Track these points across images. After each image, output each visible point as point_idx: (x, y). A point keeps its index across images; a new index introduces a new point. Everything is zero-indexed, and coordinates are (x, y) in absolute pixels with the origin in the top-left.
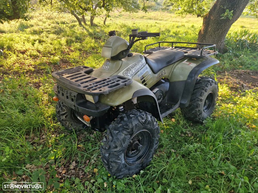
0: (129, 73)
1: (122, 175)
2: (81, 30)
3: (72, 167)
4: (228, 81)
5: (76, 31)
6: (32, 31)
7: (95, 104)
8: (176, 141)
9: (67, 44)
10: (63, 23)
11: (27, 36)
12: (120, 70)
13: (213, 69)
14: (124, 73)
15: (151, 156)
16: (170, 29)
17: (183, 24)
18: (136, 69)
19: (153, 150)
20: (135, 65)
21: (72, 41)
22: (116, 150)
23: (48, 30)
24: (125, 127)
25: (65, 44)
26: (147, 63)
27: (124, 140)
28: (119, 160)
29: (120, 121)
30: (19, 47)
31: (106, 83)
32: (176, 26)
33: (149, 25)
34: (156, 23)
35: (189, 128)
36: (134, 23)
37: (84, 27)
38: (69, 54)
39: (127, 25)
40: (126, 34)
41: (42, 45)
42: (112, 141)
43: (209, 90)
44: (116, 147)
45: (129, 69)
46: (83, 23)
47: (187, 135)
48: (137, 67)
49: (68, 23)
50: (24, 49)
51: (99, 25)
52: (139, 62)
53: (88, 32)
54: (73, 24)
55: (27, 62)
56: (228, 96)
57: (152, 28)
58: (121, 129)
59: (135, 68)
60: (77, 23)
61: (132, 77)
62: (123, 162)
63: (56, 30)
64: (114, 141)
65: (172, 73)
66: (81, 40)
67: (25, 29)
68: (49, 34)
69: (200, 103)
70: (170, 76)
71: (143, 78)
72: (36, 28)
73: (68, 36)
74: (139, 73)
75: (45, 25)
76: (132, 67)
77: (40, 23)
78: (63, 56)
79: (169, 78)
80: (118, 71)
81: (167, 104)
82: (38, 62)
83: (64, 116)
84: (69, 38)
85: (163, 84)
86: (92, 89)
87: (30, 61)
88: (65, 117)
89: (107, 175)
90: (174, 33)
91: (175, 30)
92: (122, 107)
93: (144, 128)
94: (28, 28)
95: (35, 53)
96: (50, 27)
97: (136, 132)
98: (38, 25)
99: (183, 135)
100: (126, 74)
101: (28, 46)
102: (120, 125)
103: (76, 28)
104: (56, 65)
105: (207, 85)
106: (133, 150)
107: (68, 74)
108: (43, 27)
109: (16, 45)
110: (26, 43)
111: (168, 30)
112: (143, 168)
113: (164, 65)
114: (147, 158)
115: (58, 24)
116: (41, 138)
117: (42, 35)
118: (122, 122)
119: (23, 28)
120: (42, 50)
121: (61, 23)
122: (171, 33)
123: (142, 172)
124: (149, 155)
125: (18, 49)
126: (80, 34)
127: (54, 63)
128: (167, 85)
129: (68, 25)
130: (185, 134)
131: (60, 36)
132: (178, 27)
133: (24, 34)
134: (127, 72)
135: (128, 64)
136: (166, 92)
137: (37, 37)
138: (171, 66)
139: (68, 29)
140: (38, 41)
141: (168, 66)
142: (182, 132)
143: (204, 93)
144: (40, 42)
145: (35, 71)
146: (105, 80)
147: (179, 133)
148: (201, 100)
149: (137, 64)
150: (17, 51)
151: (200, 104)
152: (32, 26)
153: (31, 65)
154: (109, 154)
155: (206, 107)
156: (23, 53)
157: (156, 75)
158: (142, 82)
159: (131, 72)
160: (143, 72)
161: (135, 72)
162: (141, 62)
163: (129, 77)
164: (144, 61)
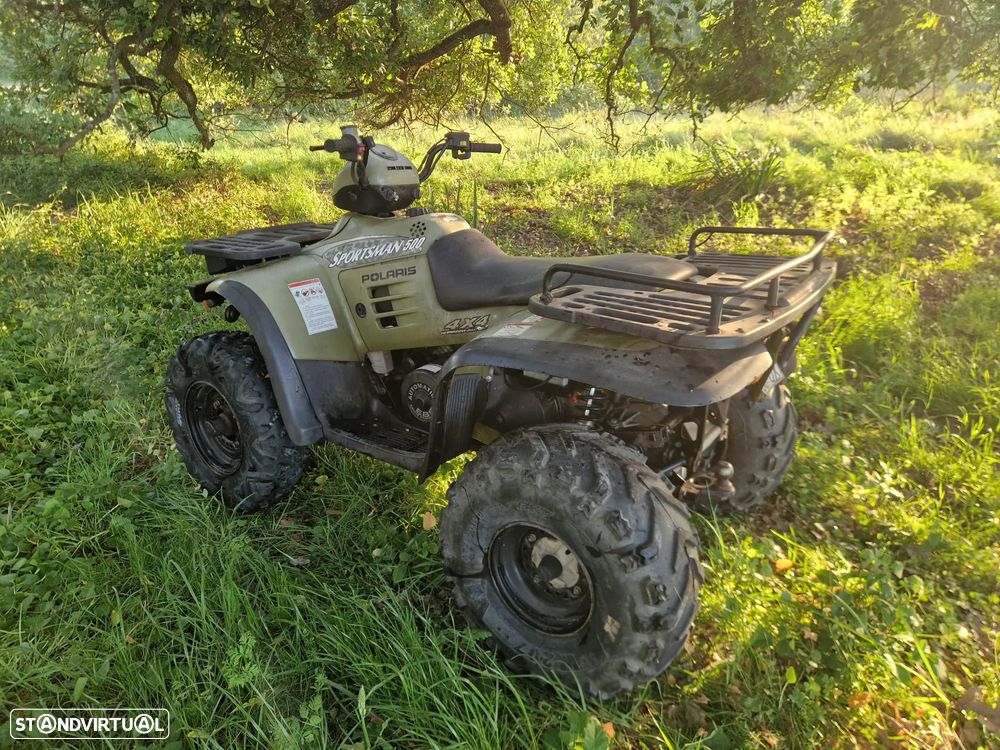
0: (339, 256)
14: (331, 250)
18: (367, 254)
20: (376, 243)
26: (427, 255)
45: (348, 246)
48: (373, 250)
52: (391, 240)
59: (366, 249)
61: (341, 271)
74: (370, 271)
76: (360, 246)
134: (336, 251)
135: (357, 233)
149: (384, 242)
157: (448, 317)
158: (379, 307)
159: (345, 256)
160: (388, 276)
161: (359, 262)
162: (400, 242)
163: (331, 265)
164: (417, 244)
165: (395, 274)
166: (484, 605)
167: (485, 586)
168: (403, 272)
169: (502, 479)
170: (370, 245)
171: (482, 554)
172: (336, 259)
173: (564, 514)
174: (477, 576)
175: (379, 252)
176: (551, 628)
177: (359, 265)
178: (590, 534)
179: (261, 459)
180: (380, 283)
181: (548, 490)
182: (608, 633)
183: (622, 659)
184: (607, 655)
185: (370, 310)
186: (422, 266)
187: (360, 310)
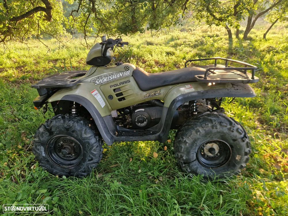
14: (93, 79)
18: (110, 79)
20: (112, 75)
26: (133, 76)
28: (38, 150)
48: (112, 77)
52: (118, 73)
59: (109, 77)
61: (101, 86)
62: (44, 155)
70: (165, 98)
71: (120, 90)
74: (113, 84)
76: (106, 76)
80: (89, 76)
93: (68, 134)
100: (93, 81)
121: (209, 37)
123: (64, 177)
149: (115, 74)
157: (145, 93)
158: (117, 95)
159: (101, 80)
160: (120, 84)
161: (107, 82)
162: (121, 73)
163: (96, 84)
164: (128, 73)
165: (123, 83)
166: (197, 168)
167: (197, 163)
168: (126, 82)
169: (205, 130)
170: (110, 75)
171: (196, 154)
172: (97, 82)
173: (226, 133)
174: (194, 161)
175: (114, 77)
176: (217, 166)
177: (108, 83)
178: (234, 136)
179: (94, 155)
180: (117, 87)
181: (220, 129)
182: (237, 160)
183: (240, 165)
184: (237, 165)
185: (115, 96)
186: (132, 79)
187: (111, 97)
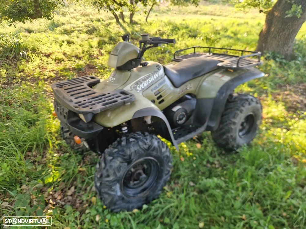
0: (139, 87)
1: (118, 208)
2: (118, 29)
3: (70, 193)
4: (286, 98)
5: (111, 30)
6: (63, 31)
7: (87, 123)
8: (198, 172)
9: (99, 46)
10: (99, 20)
11: (56, 36)
12: (128, 83)
13: (271, 81)
14: (133, 86)
15: (159, 188)
16: (228, 27)
17: (246, 21)
18: (149, 82)
19: (162, 182)
20: (149, 76)
21: (104, 43)
22: (108, 179)
23: (80, 28)
24: (120, 153)
25: (96, 45)
26: (165, 74)
27: (119, 168)
28: (114, 191)
29: (118, 145)
30: (44, 49)
31: (104, 99)
32: (236, 24)
33: (202, 22)
34: (212, 19)
35: (218, 158)
36: (184, 20)
37: (121, 25)
38: (98, 58)
39: (174, 22)
40: (170, 33)
41: (70, 46)
42: (104, 168)
43: (246, 111)
44: (108, 176)
45: (139, 82)
46: (121, 21)
47: (214, 166)
48: (150, 79)
49: (105, 20)
50: (50, 51)
51: (139, 22)
52: (153, 74)
53: (125, 32)
54: (110, 21)
55: (49, 67)
56: (282, 118)
57: (206, 25)
58: (116, 155)
59: (147, 80)
60: (115, 20)
61: (143, 92)
62: (119, 193)
63: (89, 28)
64: (106, 169)
65: (200, 87)
66: (116, 41)
67: (55, 28)
68: (81, 33)
69: (233, 127)
70: (197, 91)
71: (159, 93)
72: (67, 27)
73: (101, 36)
74: (153, 87)
75: (78, 23)
76: (144, 80)
77: (73, 21)
78: (90, 61)
79: (196, 94)
80: (125, 84)
81: (192, 125)
82: (61, 66)
83: (68, 133)
84: (102, 38)
85: (188, 101)
86: (82, 106)
87: (53, 66)
88: (70, 134)
89: (102, 206)
90: (232, 33)
91: (234, 29)
92: (126, 128)
93: (147, 155)
94: (58, 27)
95: (61, 56)
96: (83, 25)
97: (136, 160)
98: (70, 23)
99: (209, 165)
100: (134, 88)
101: (55, 48)
102: (116, 150)
103: (111, 26)
104: (81, 71)
105: (244, 105)
106: (135, 180)
107: (69, 85)
108: (75, 26)
109: (42, 46)
110: (53, 44)
111: (225, 29)
112: (147, 202)
113: (190, 77)
114: (154, 191)
115: (93, 22)
116: (44, 157)
117: (73, 34)
118: (119, 147)
119: (53, 26)
120: (68, 53)
121: (96, 21)
122: (229, 33)
123: (145, 207)
124: (156, 187)
125: (43, 52)
126: (115, 34)
127: (78, 69)
128: (194, 102)
129: (103, 22)
130: (212, 163)
131: (92, 36)
132: (238, 25)
133: (53, 34)
134: (135, 85)
135: (138, 76)
136: (192, 111)
137: (66, 37)
138: (200, 78)
139: (102, 28)
140: (66, 42)
141: (195, 78)
142: (208, 162)
143: (238, 114)
144: (69, 43)
145: (56, 78)
146: (105, 95)
147: (205, 163)
148: (234, 123)
149: (152, 75)
150: (42, 53)
151: (232, 129)
152: (63, 24)
153: (53, 71)
154: (101, 184)
155: (244, 131)
156: (48, 56)
158: (158, 98)
159: (142, 86)
161: (148, 86)
162: (157, 74)
163: (138, 92)
164: (162, 72)
165: (161, 84)
168: (163, 83)
170: (148, 78)
175: (152, 79)
185: (156, 100)
186: (166, 78)
187: (153, 102)
